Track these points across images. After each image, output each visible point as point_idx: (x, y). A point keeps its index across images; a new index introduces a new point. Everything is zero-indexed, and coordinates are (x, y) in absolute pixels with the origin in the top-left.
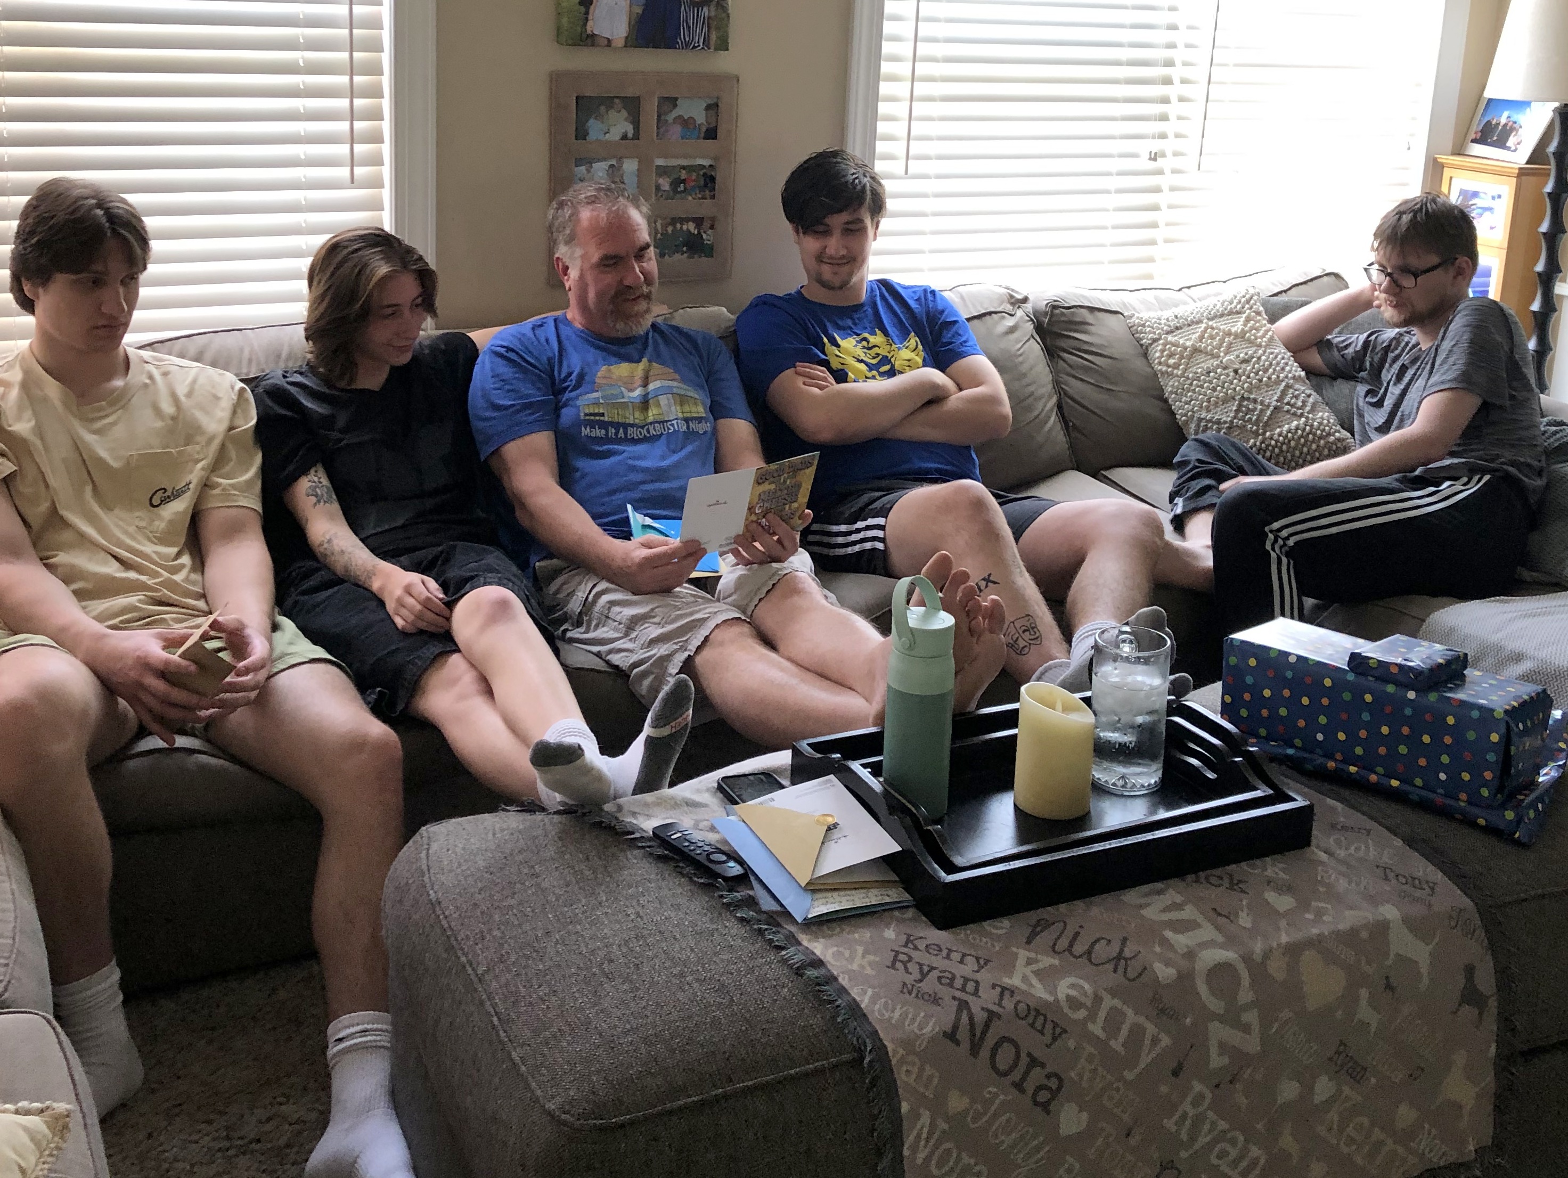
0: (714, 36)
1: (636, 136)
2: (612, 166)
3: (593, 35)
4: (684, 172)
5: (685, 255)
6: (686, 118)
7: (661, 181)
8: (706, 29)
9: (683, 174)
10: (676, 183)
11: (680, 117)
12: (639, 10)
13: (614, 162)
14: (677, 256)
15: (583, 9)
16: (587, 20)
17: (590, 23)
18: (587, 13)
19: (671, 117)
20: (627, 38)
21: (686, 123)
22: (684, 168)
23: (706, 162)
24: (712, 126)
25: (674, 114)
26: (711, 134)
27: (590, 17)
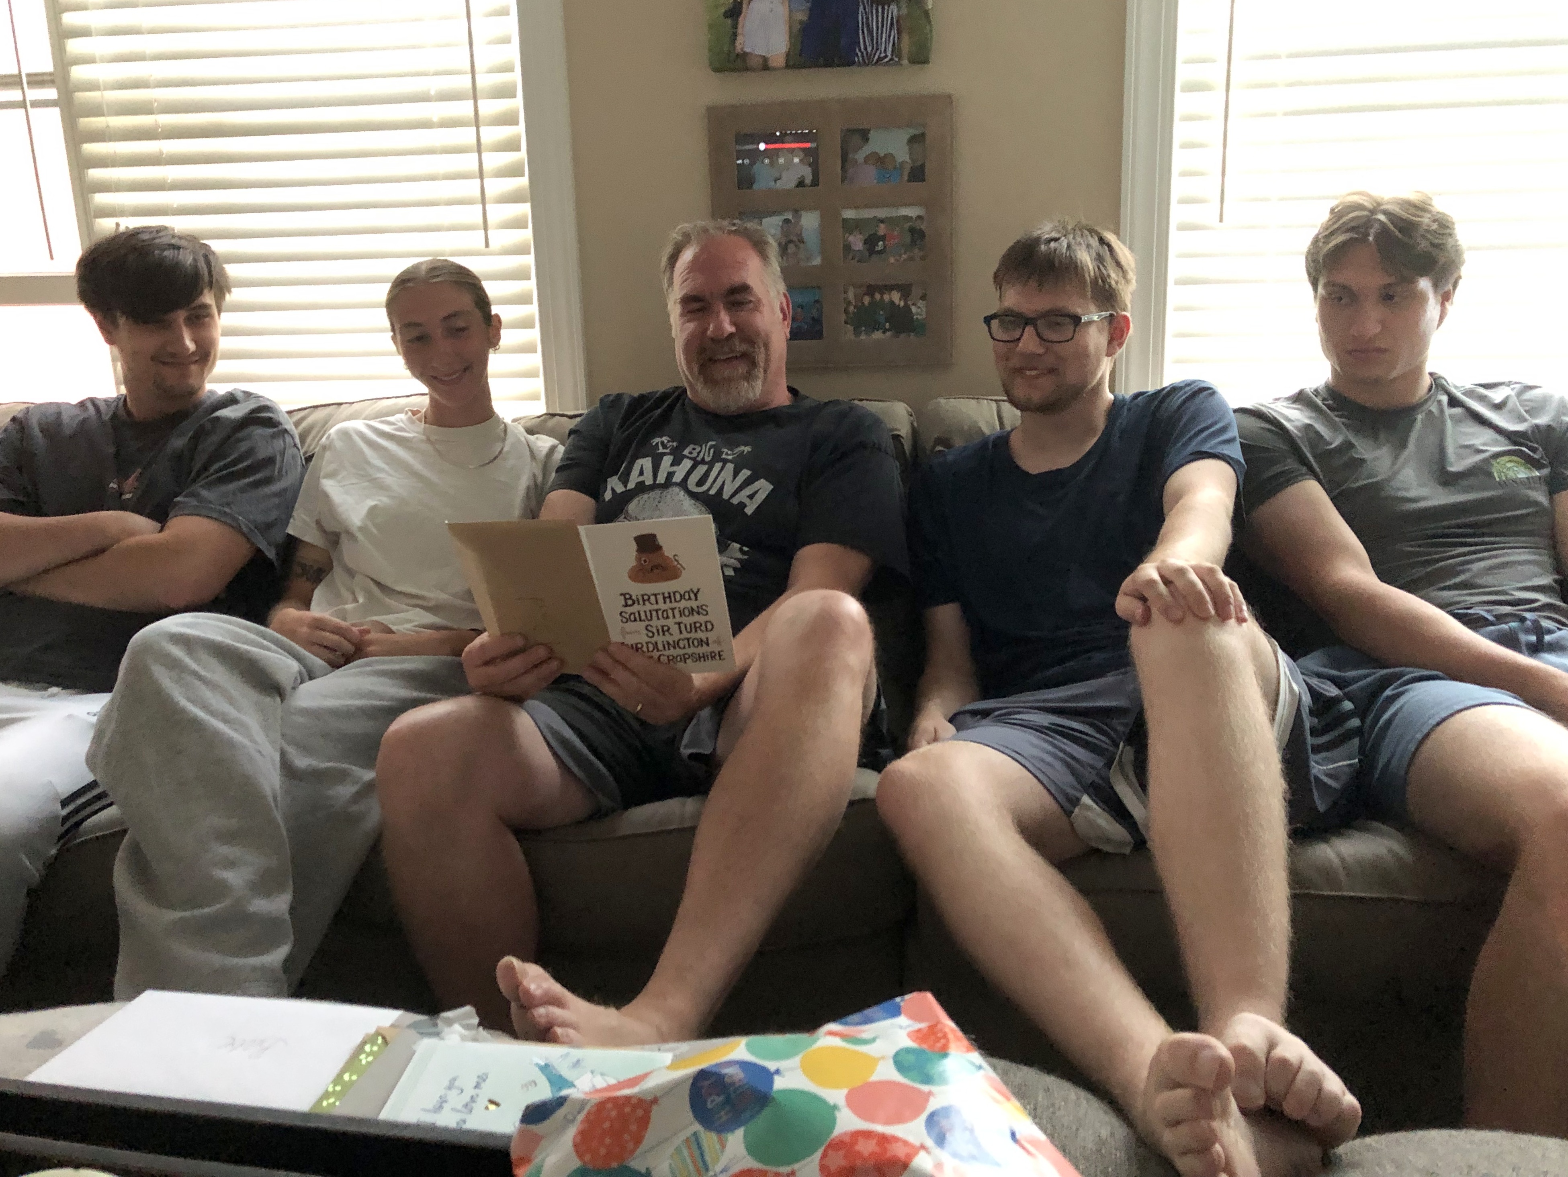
0: (906, 44)
1: (815, 183)
2: (787, 221)
3: (743, 56)
4: (882, 226)
5: (888, 334)
6: (882, 155)
7: (851, 238)
8: (894, 32)
9: (882, 230)
10: (871, 241)
11: (874, 154)
12: (802, 16)
13: (789, 216)
14: (878, 335)
15: (729, 21)
16: (735, 35)
17: (740, 39)
18: (735, 26)
19: (860, 156)
20: (788, 55)
21: (880, 161)
22: (882, 221)
23: (911, 212)
24: (919, 163)
25: (867, 150)
26: (917, 174)
27: (740, 30)
